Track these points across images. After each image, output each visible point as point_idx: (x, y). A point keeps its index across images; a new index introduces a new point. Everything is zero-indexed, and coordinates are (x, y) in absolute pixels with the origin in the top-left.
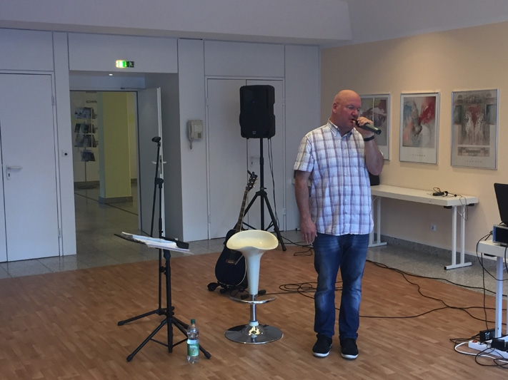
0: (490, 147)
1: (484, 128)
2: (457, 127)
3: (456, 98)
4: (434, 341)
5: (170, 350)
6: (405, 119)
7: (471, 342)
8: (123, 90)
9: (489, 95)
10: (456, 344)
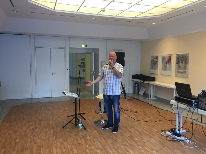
0: (187, 71)
1: (185, 65)
2: (177, 65)
3: (177, 56)
4: (156, 130)
5: (76, 126)
6: (162, 62)
7: (167, 132)
8: (86, 53)
9: (187, 55)
10: (162, 132)
